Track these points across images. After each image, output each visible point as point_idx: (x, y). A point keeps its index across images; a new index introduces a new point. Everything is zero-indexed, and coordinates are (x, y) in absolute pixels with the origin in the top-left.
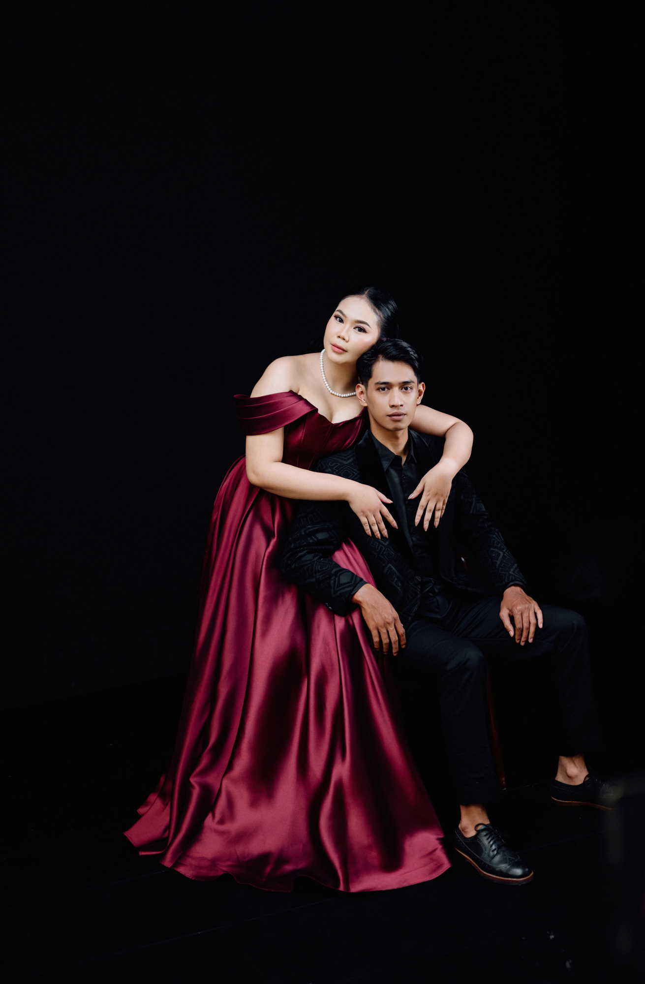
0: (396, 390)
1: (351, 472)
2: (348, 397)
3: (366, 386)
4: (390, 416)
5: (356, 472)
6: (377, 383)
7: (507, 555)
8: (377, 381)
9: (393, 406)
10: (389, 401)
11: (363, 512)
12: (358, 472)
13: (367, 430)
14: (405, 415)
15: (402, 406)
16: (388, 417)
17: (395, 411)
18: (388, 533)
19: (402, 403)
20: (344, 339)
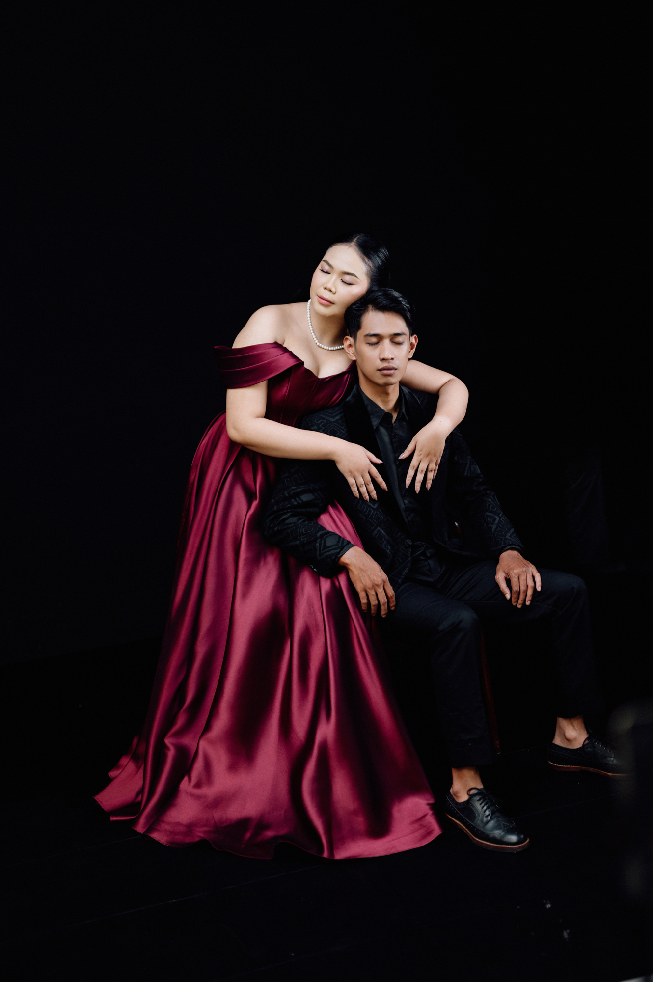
0: (387, 342)
1: (338, 430)
2: (336, 350)
3: (355, 339)
4: (380, 370)
5: (344, 430)
6: (367, 336)
7: (503, 519)
8: (367, 333)
9: (383, 360)
10: (380, 354)
11: (351, 472)
12: (345, 430)
13: (356, 386)
14: (396, 369)
15: (392, 359)
16: (378, 371)
17: (385, 365)
18: (377, 495)
19: (393, 357)
20: (331, 291)
